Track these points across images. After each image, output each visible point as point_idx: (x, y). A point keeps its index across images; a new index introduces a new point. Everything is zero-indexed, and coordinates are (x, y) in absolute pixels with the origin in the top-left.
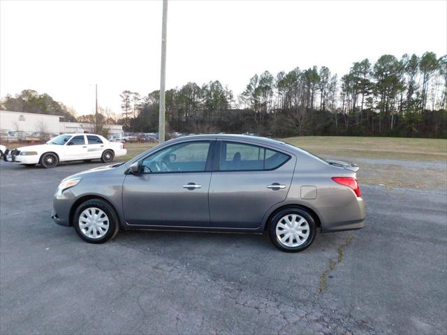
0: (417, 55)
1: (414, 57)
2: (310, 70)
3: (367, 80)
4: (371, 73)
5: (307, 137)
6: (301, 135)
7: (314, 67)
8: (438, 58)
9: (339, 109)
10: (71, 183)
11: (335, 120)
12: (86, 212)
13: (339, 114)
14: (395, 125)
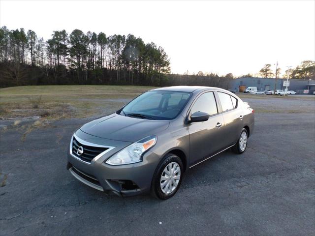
0: (96, 33)
1: (94, 34)
2: (17, 31)
3: (66, 45)
4: (68, 41)
5: (26, 87)
6: (19, 85)
7: (22, 29)
8: (107, 37)
9: (48, 64)
10: (148, 144)
11: (46, 73)
12: (165, 170)
13: (48, 69)
14: (88, 77)
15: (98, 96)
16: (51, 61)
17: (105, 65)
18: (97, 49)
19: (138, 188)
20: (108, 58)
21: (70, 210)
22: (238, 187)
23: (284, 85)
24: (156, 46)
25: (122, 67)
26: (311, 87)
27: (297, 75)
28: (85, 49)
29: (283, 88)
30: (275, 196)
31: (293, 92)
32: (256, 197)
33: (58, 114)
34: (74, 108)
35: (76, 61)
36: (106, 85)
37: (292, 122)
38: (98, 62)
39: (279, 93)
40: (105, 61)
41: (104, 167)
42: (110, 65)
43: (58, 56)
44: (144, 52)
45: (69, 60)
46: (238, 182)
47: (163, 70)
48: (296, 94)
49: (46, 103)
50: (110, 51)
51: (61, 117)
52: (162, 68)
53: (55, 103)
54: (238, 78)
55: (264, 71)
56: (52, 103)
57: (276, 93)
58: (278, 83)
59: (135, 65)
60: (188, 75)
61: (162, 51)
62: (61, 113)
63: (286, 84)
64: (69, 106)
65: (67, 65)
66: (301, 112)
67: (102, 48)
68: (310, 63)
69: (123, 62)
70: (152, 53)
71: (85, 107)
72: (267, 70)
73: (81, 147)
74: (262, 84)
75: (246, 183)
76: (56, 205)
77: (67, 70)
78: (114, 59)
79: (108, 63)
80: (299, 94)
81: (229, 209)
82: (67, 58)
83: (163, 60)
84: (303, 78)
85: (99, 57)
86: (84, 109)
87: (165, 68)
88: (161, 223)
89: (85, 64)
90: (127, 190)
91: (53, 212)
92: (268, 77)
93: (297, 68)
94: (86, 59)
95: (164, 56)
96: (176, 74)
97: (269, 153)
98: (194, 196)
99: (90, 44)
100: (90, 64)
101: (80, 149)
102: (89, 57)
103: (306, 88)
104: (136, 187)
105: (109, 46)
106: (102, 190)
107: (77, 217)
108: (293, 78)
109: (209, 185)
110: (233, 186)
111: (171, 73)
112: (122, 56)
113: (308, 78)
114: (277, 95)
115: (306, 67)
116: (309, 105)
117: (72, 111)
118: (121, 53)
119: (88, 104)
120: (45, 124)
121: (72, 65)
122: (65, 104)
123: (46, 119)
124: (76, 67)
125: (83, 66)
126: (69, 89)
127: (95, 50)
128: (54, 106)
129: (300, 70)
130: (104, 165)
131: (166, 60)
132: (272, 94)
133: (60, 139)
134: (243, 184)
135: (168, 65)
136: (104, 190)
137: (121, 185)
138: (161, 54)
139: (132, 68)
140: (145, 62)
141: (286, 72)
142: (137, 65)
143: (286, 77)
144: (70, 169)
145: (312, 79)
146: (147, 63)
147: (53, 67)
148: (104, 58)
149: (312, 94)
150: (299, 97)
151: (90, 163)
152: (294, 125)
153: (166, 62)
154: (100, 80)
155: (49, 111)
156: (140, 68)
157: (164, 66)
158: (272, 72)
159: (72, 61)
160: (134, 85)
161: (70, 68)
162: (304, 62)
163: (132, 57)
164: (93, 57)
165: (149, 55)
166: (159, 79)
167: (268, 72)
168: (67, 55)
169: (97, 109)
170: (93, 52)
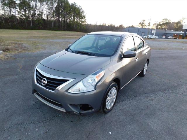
9: (3, 14)
10: (99, 76)
11: (2, 21)
12: (109, 93)
13: (4, 18)
14: (33, 25)
15: (41, 37)
16: (5, 12)
17: (44, 17)
18: (38, 5)
19: (93, 109)
20: (45, 12)
21: (39, 127)
22: (150, 100)
23: (152, 33)
24: (77, 5)
25: (55, 18)
26: (167, 34)
27: (159, 27)
28: (29, 5)
29: (152, 34)
30: (175, 106)
31: (157, 37)
32: (164, 107)
33: (16, 50)
34: (26, 46)
35: (24, 13)
36: (46, 30)
37: (164, 55)
38: (39, 15)
39: (150, 38)
40: (44, 14)
41: (67, 94)
42: (47, 17)
43: (10, 8)
44: (70, 9)
45: (19, 12)
46: (149, 96)
47: (82, 21)
48: (158, 38)
49: (5, 42)
50: (47, 7)
51: (18, 51)
52: (81, 20)
53: (12, 42)
54: (127, 28)
55: (141, 24)
56: (10, 42)
57: (148, 37)
58: (149, 31)
59: (63, 18)
60: (96, 25)
61: (81, 8)
62: (18, 49)
63: (154, 32)
64: (22, 44)
65: (18, 16)
66: (165, 49)
67: (41, 5)
68: (167, 20)
69: (56, 15)
70: (75, 10)
71: (34, 45)
72: (143, 23)
73: (45, 78)
74: (140, 32)
75: (154, 97)
76: (28, 123)
77: (18, 19)
78: (49, 13)
79: (46, 16)
80: (160, 38)
81: (151, 118)
82: (17, 11)
83: (81, 15)
84: (162, 29)
85: (39, 11)
86: (34, 46)
87: (83, 20)
88: (110, 133)
89: (30, 15)
90: (85, 110)
91: (26, 129)
92: (143, 28)
93: (160, 23)
94: (30, 12)
95: (82, 12)
96: (90, 24)
97: (159, 75)
98: (125, 109)
99: (32, 2)
100: (33, 15)
101: (44, 80)
102: (33, 11)
103: (164, 34)
104: (91, 108)
105: (46, 4)
106: (64, 111)
107: (46, 132)
108: (157, 28)
109: (132, 99)
110: (147, 100)
111: (87, 24)
112: (55, 11)
113: (165, 29)
114: (148, 38)
115: (165, 22)
116: (168, 45)
117: (25, 47)
118: (54, 9)
119: (36, 42)
120: (7, 57)
121: (21, 16)
122: (20, 42)
123: (7, 53)
124: (24, 17)
125: (29, 17)
126: (21, 32)
127: (36, 6)
128: (11, 44)
129: (161, 24)
130: (66, 93)
131: (84, 15)
132: (146, 38)
133: (21, 68)
134: (153, 98)
135: (85, 18)
136: (66, 111)
137: (80, 107)
138: (80, 11)
139: (62, 19)
140: (70, 16)
141: (153, 25)
142: (64, 18)
143: (153, 28)
144: (35, 94)
145: (167, 30)
146: (71, 16)
147: (7, 17)
148: (43, 12)
149: (167, 38)
150: (161, 40)
151: (54, 92)
152: (166, 57)
153: (83, 16)
154: (41, 26)
155: (9, 47)
156: (67, 19)
157: (82, 18)
158: (146, 25)
159: (21, 13)
160: (63, 31)
161: (19, 18)
162: (164, 19)
163: (62, 12)
164: (36, 11)
165: (73, 11)
166: (79, 27)
167: (143, 24)
168: (17, 8)
169: (42, 46)
170: (35, 8)
